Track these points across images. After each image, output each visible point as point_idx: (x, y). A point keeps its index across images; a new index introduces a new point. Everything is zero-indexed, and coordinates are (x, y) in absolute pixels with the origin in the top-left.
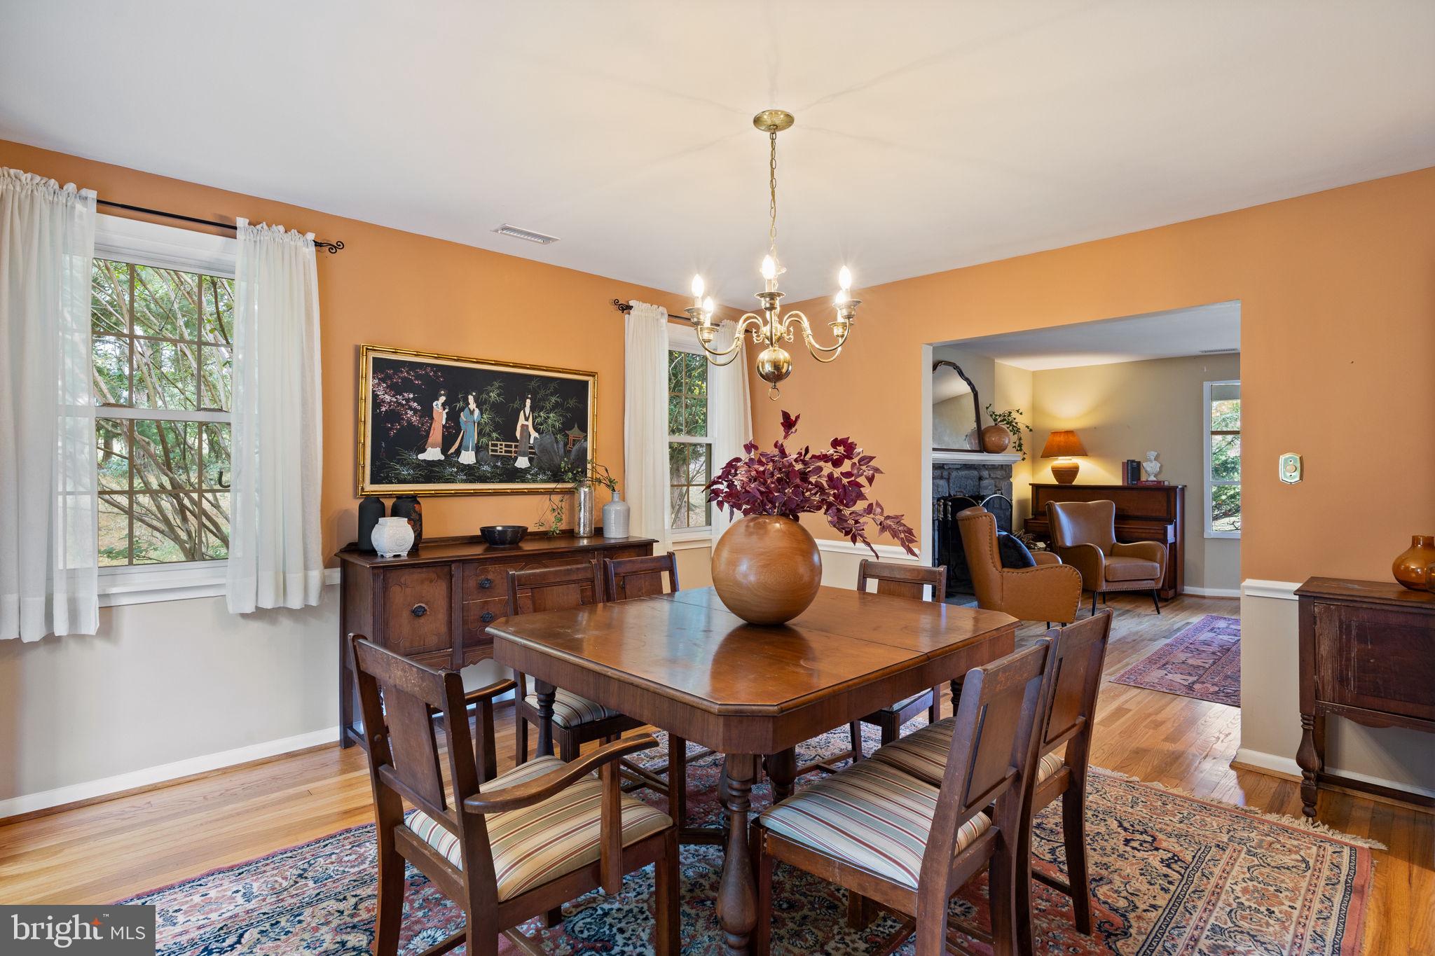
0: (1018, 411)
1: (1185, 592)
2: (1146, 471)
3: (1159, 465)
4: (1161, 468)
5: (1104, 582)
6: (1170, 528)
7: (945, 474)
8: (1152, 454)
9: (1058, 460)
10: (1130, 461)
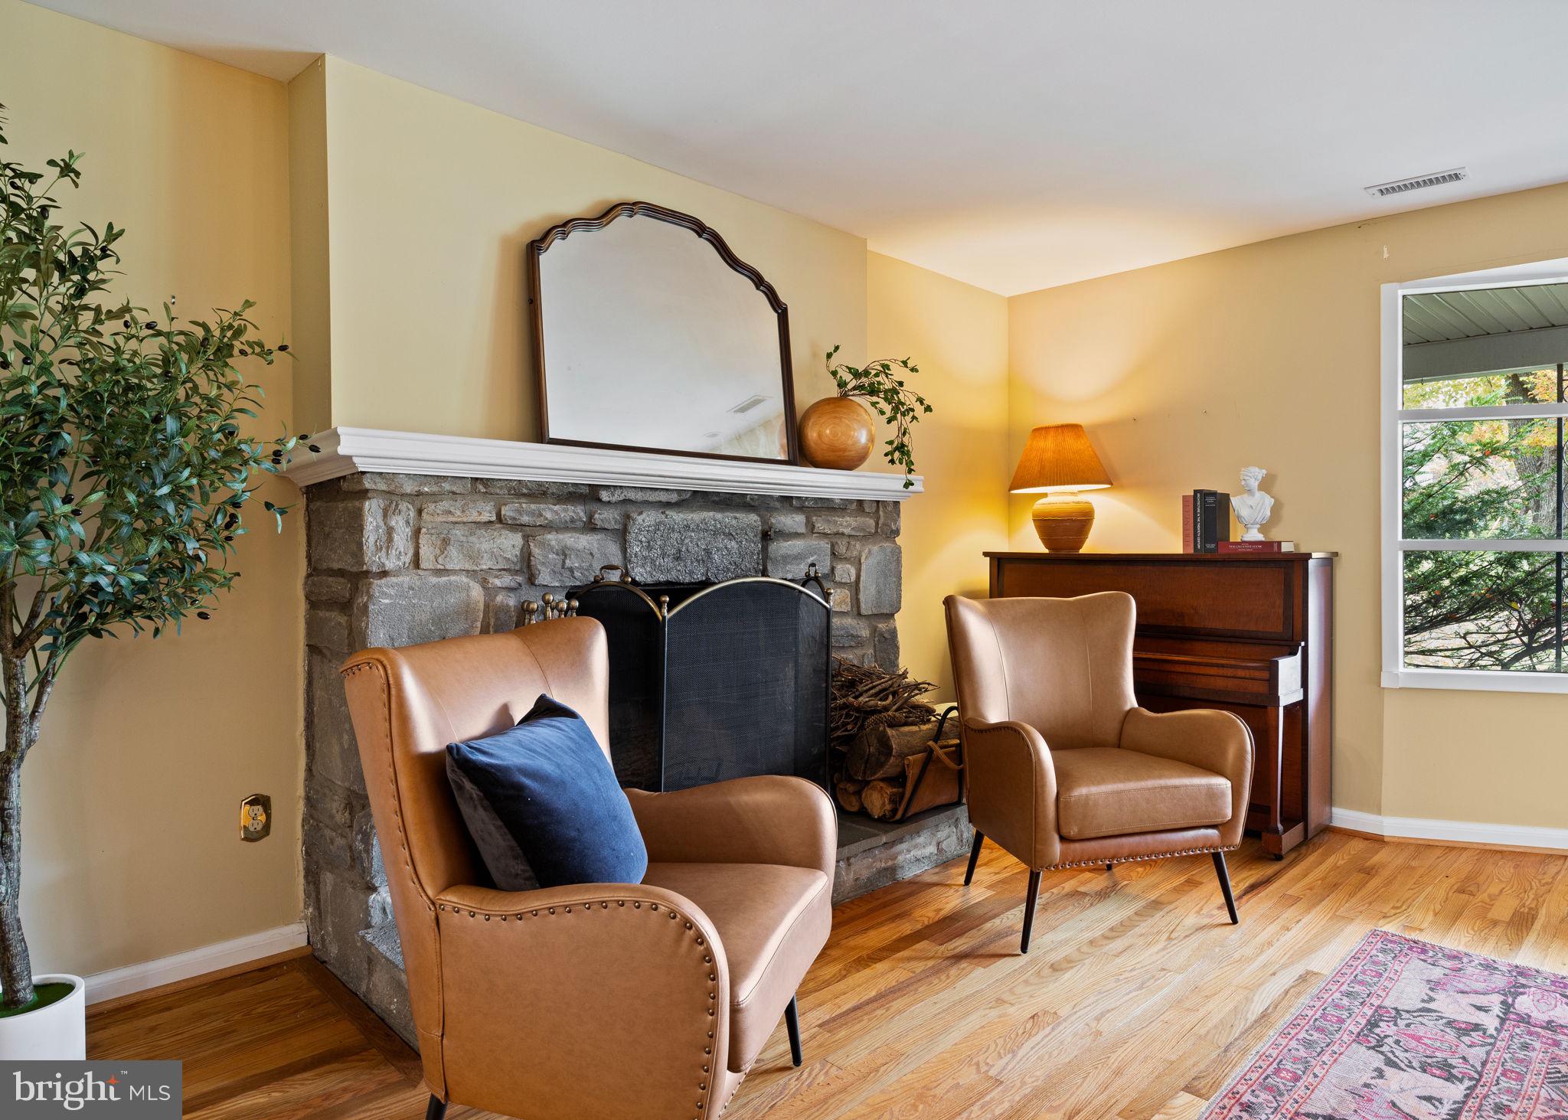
0: (905, 363)
1: (1337, 823)
2: (1239, 517)
3: (1269, 501)
4: (1276, 509)
5: (1056, 837)
6: (1288, 668)
7: (607, 517)
8: (1254, 475)
9: (1045, 495)
10: (1201, 495)
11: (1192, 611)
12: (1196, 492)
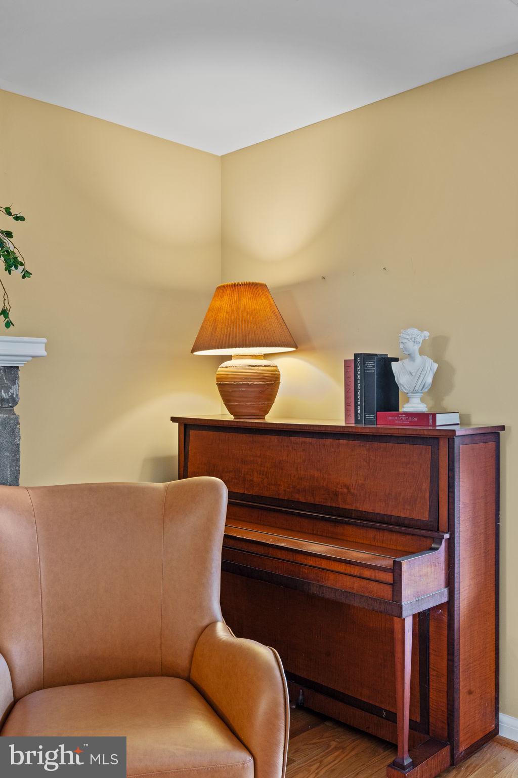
2: (398, 385)
8: (416, 337)
9: (229, 358)
10: (362, 358)
11: (345, 490)
12: (356, 355)
